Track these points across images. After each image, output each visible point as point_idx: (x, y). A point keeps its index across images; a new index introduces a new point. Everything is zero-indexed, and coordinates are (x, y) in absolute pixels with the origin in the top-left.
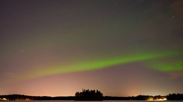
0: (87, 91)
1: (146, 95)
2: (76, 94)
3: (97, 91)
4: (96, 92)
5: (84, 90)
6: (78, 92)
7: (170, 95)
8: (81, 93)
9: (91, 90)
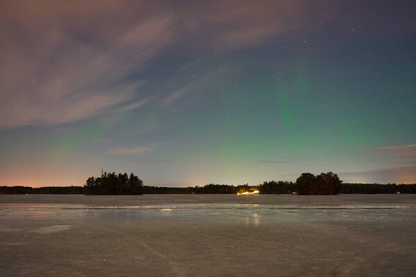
0: (112, 176)
1: (222, 184)
2: (88, 181)
3: (132, 175)
4: (129, 178)
5: (105, 173)
6: (93, 178)
7: (266, 183)
8: (98, 178)
9: (120, 174)
